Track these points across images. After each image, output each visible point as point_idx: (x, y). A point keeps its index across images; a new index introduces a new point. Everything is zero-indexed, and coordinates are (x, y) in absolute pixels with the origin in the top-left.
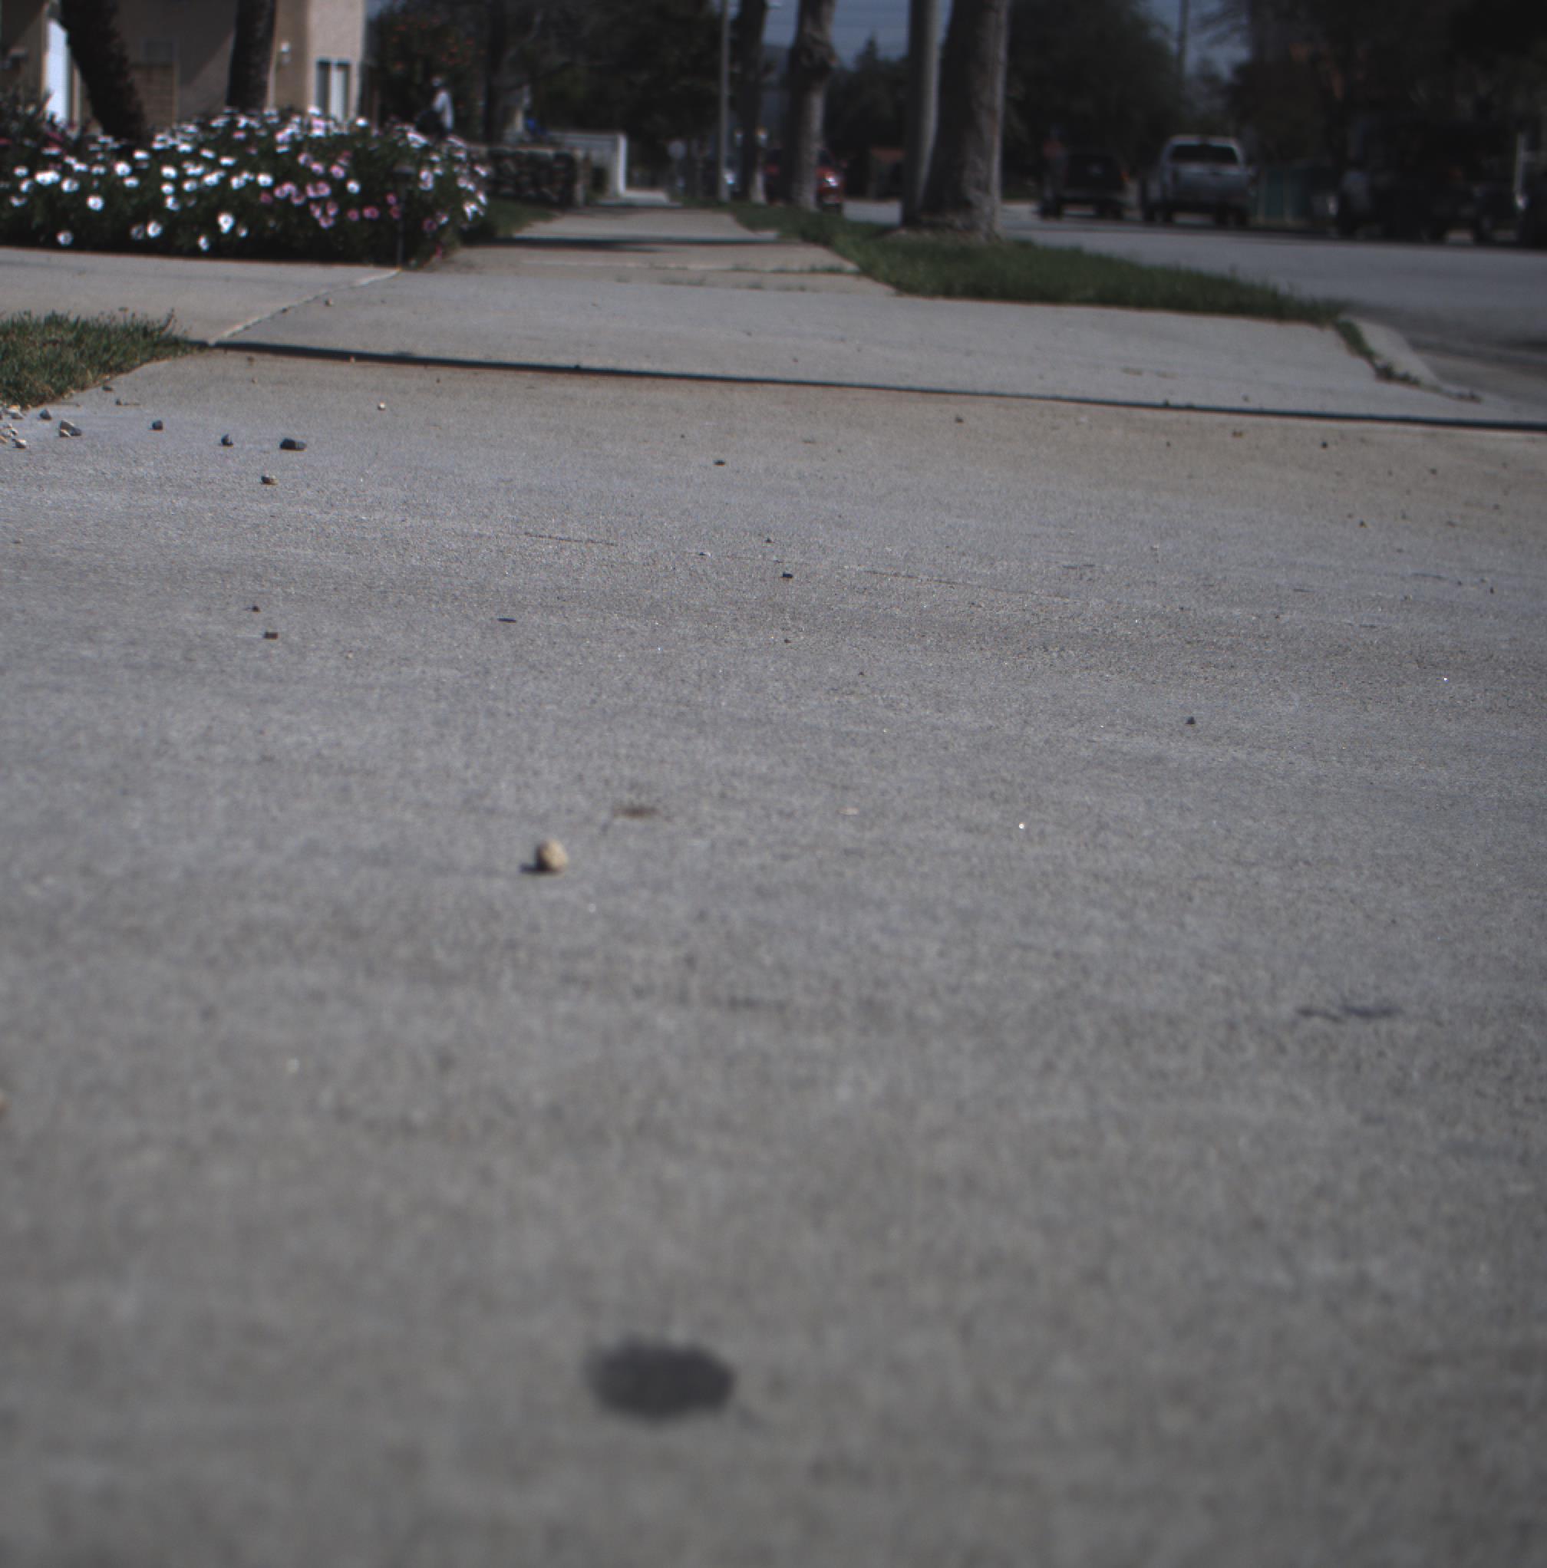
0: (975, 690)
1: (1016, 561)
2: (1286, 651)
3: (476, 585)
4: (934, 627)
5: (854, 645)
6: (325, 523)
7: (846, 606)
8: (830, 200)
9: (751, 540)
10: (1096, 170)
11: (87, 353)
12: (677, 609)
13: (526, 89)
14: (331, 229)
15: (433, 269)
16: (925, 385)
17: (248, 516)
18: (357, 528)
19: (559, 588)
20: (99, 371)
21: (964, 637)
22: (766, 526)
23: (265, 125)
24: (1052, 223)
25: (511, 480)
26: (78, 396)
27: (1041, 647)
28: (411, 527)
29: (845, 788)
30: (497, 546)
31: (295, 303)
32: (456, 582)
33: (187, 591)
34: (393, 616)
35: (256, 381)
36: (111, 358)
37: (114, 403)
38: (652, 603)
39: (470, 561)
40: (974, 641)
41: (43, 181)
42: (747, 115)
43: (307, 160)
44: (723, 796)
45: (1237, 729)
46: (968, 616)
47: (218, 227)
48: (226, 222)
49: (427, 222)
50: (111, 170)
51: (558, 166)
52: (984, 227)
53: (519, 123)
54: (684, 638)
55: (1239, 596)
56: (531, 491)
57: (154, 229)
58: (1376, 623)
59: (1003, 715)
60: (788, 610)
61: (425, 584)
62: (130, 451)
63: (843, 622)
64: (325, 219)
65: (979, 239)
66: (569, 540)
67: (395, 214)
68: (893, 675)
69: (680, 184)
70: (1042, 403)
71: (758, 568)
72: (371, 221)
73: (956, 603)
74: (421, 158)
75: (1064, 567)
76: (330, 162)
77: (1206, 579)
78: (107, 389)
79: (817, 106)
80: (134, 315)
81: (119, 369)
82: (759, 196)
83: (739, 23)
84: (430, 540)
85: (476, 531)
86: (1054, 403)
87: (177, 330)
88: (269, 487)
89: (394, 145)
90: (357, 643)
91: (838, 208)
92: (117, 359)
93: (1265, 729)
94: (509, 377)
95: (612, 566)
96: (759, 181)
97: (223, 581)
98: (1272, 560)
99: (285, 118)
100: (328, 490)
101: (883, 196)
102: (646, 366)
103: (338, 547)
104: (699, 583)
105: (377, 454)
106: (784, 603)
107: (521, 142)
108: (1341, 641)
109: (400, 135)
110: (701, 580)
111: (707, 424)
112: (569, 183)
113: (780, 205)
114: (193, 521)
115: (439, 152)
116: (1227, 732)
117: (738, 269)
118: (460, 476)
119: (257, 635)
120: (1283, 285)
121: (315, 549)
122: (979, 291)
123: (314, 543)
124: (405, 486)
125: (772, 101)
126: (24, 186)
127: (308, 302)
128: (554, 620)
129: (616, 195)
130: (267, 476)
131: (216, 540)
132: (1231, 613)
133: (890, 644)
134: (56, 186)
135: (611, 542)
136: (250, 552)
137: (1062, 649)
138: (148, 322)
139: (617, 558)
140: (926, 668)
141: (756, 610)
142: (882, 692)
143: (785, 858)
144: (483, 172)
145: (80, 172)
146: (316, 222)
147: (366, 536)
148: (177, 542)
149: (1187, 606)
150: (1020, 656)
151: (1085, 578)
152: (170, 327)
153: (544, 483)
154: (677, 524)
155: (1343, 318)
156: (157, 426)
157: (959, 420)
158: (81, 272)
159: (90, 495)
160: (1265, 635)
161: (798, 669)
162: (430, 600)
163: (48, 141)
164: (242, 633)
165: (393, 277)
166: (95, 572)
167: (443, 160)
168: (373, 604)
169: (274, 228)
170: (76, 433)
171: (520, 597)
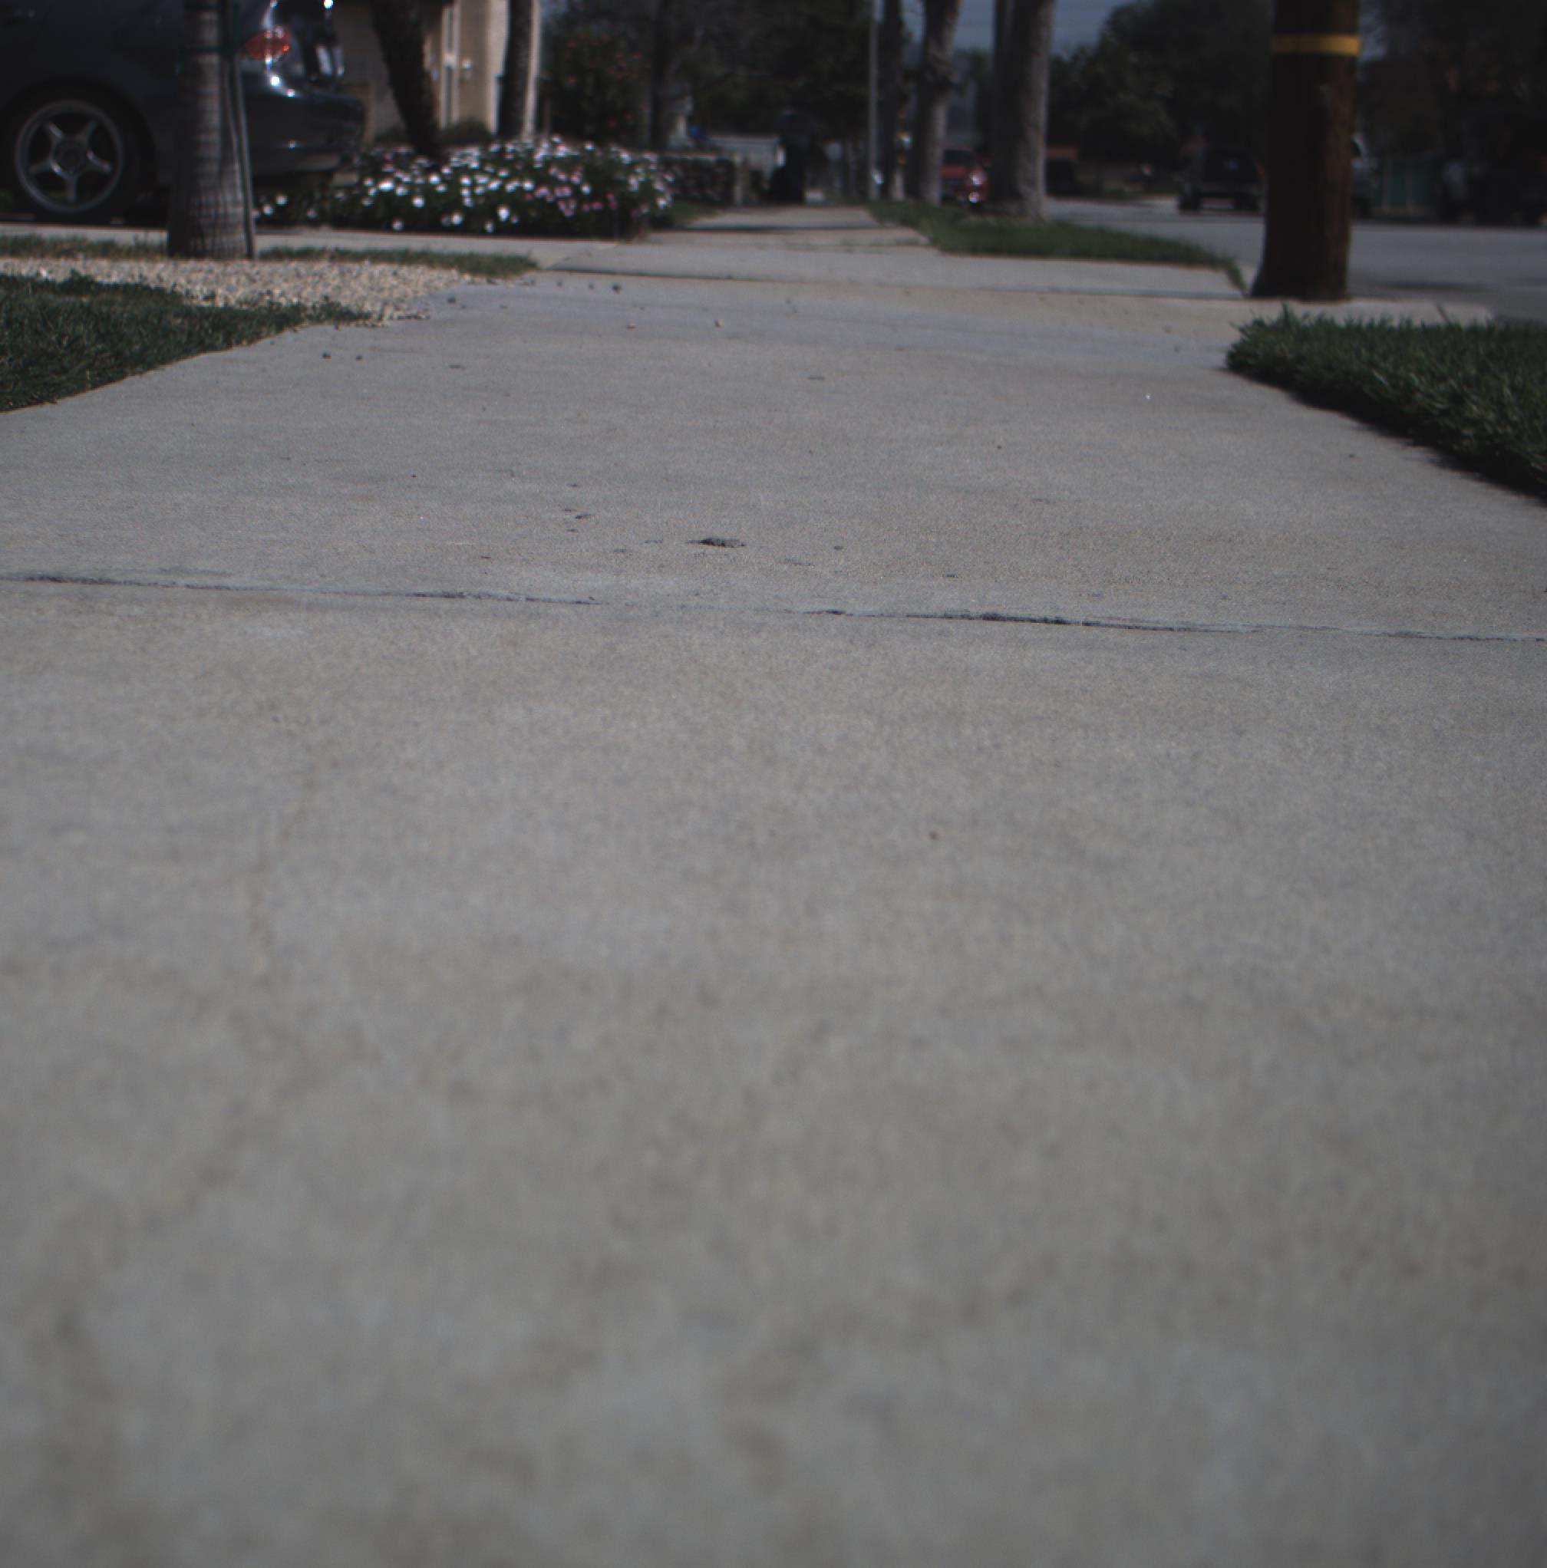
10: (1232, 165)
13: (688, 97)
14: (571, 216)
23: (525, 150)
41: (384, 188)
43: (555, 172)
47: (499, 216)
48: (504, 213)
49: (634, 212)
50: (427, 181)
51: (720, 170)
53: (681, 128)
57: (457, 218)
64: (568, 210)
65: (1027, 222)
67: (613, 206)
69: (837, 184)
72: (597, 211)
74: (630, 168)
76: (570, 173)
79: (941, 117)
82: (898, 192)
89: (611, 161)
96: (898, 182)
107: (686, 149)
112: (729, 185)
113: (914, 201)
115: (641, 165)
126: (372, 192)
134: (392, 192)
144: (667, 178)
145: (407, 182)
146: (561, 213)
155: (1234, 265)
167: (643, 171)
169: (534, 217)
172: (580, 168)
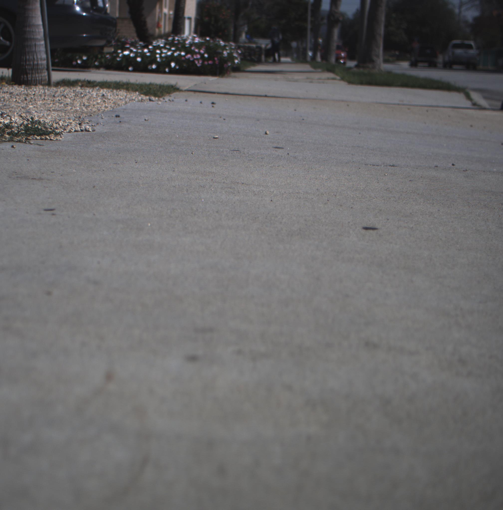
10: (428, 51)
13: (246, 25)
14: (200, 67)
23: (182, 39)
31: (197, 83)
41: (126, 54)
42: (316, 34)
47: (171, 66)
49: (225, 65)
50: (143, 51)
51: (257, 50)
52: (377, 68)
53: (244, 36)
57: (154, 67)
64: (199, 64)
65: (376, 71)
67: (217, 62)
69: (295, 55)
72: (210, 64)
74: (224, 48)
76: (200, 49)
79: (336, 32)
82: (319, 59)
87: (178, 86)
89: (216, 45)
96: (319, 55)
107: (245, 42)
109: (218, 42)
112: (260, 56)
113: (324, 62)
115: (228, 46)
117: (307, 78)
125: (324, 29)
126: (121, 55)
127: (201, 83)
134: (129, 55)
138: (172, 84)
144: (239, 52)
145: (135, 51)
146: (196, 65)
155: (466, 91)
156: (186, 101)
163: (126, 44)
167: (229, 49)
169: (185, 66)
172: (204, 47)
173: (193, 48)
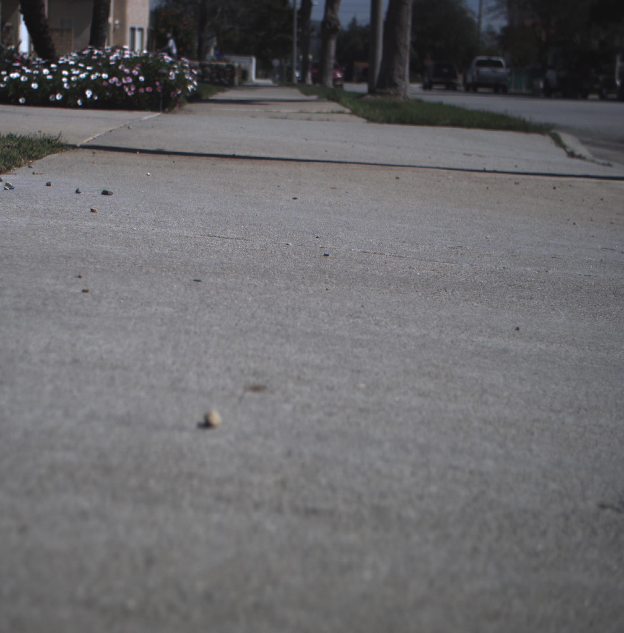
0: (416, 314)
1: (428, 245)
2: (554, 289)
3: (184, 262)
4: (394, 280)
5: (358, 291)
6: (117, 232)
7: (353, 270)
8: (338, 83)
9: (309, 237)
10: (446, 70)
11: (22, 151)
12: (276, 273)
13: (215, 39)
14: (132, 96)
15: (174, 113)
16: (382, 162)
17: (82, 229)
18: (131, 234)
19: (222, 263)
20: (27, 159)
21: (408, 285)
22: (316, 230)
23: (105, 53)
24: (428, 92)
25: (203, 208)
26: (17, 170)
27: (444, 289)
28: (156, 233)
29: (358, 372)
30: (194, 242)
31: (116, 128)
32: (175, 261)
33: (49, 268)
34: (144, 279)
35: (95, 162)
36: (33, 153)
37: (32, 173)
38: (265, 271)
39: (182, 250)
40: (413, 287)
41: (13, 77)
42: (304, 49)
43: (122, 68)
44: (299, 378)
45: (539, 333)
46: (409, 274)
47: (86, 96)
48: (89, 93)
49: (172, 93)
50: (41, 72)
51: (228, 70)
52: (402, 94)
53: (212, 52)
54: (280, 289)
55: (528, 261)
56: (211, 213)
57: (59, 97)
58: (591, 274)
59: (430, 327)
60: (327, 272)
61: (160, 262)
62: (34, 197)
63: (353, 278)
64: (130, 92)
65: (400, 99)
66: (227, 238)
67: (159, 90)
68: (377, 307)
69: (277, 76)
70: (432, 170)
71: (313, 251)
72: (149, 93)
73: (403, 267)
74: (170, 66)
75: (449, 248)
76: (132, 68)
77: (513, 253)
78: (30, 167)
79: (333, 44)
80: (44, 134)
81: (37, 158)
82: (309, 81)
83: (301, 12)
84: (164, 239)
85: (185, 234)
86: (438, 170)
87: (63, 140)
88: (93, 214)
89: (158, 61)
90: (126, 294)
91: (341, 86)
92: (36, 154)
93: (552, 332)
94: (204, 159)
95: (247, 251)
96: (309, 75)
97: (67, 262)
98: (539, 242)
99: (113, 51)
100: (120, 215)
101: (360, 81)
102: (263, 155)
103: (122, 244)
104: (286, 259)
105: (144, 196)
106: (325, 269)
107: (213, 60)
108: (577, 284)
109: (161, 57)
110: (287, 258)
111: (289, 180)
112: (232, 77)
113: (318, 85)
114: (56, 232)
115: (177, 64)
116: (535, 334)
117: (301, 112)
118: (180, 207)
119: (79, 291)
120: (527, 117)
121: (111, 245)
122: (402, 121)
123: (111, 242)
124: (155, 212)
125: (314, 43)
126: (5, 79)
127: (121, 127)
128: (219, 280)
129: (252, 81)
130: (93, 209)
131: (66, 241)
132: (526, 270)
133: (375, 289)
134: (18, 79)
135: (246, 239)
136: (81, 247)
137: (453, 291)
138: (50, 137)
139: (249, 247)
140: (392, 303)
141: (313, 273)
142: (373, 316)
143: (330, 414)
144: (195, 72)
145: (28, 73)
146: (126, 93)
147: (135, 238)
148: (48, 242)
149: (506, 267)
150: (435, 294)
151: (459, 253)
152: (60, 139)
153: (218, 210)
154: (276, 229)
155: (553, 131)
156: (49, 184)
157: (397, 178)
158: (27, 115)
159: (12, 218)
160: (543, 281)
161: (333, 304)
162: (162, 271)
163: (15, 61)
164: (73, 290)
165: (158, 116)
166: (7, 258)
167: (179, 67)
168: (135, 273)
169: (109, 96)
170: (11, 188)
171: (204, 268)
172: (139, 65)
173: (120, 67)
